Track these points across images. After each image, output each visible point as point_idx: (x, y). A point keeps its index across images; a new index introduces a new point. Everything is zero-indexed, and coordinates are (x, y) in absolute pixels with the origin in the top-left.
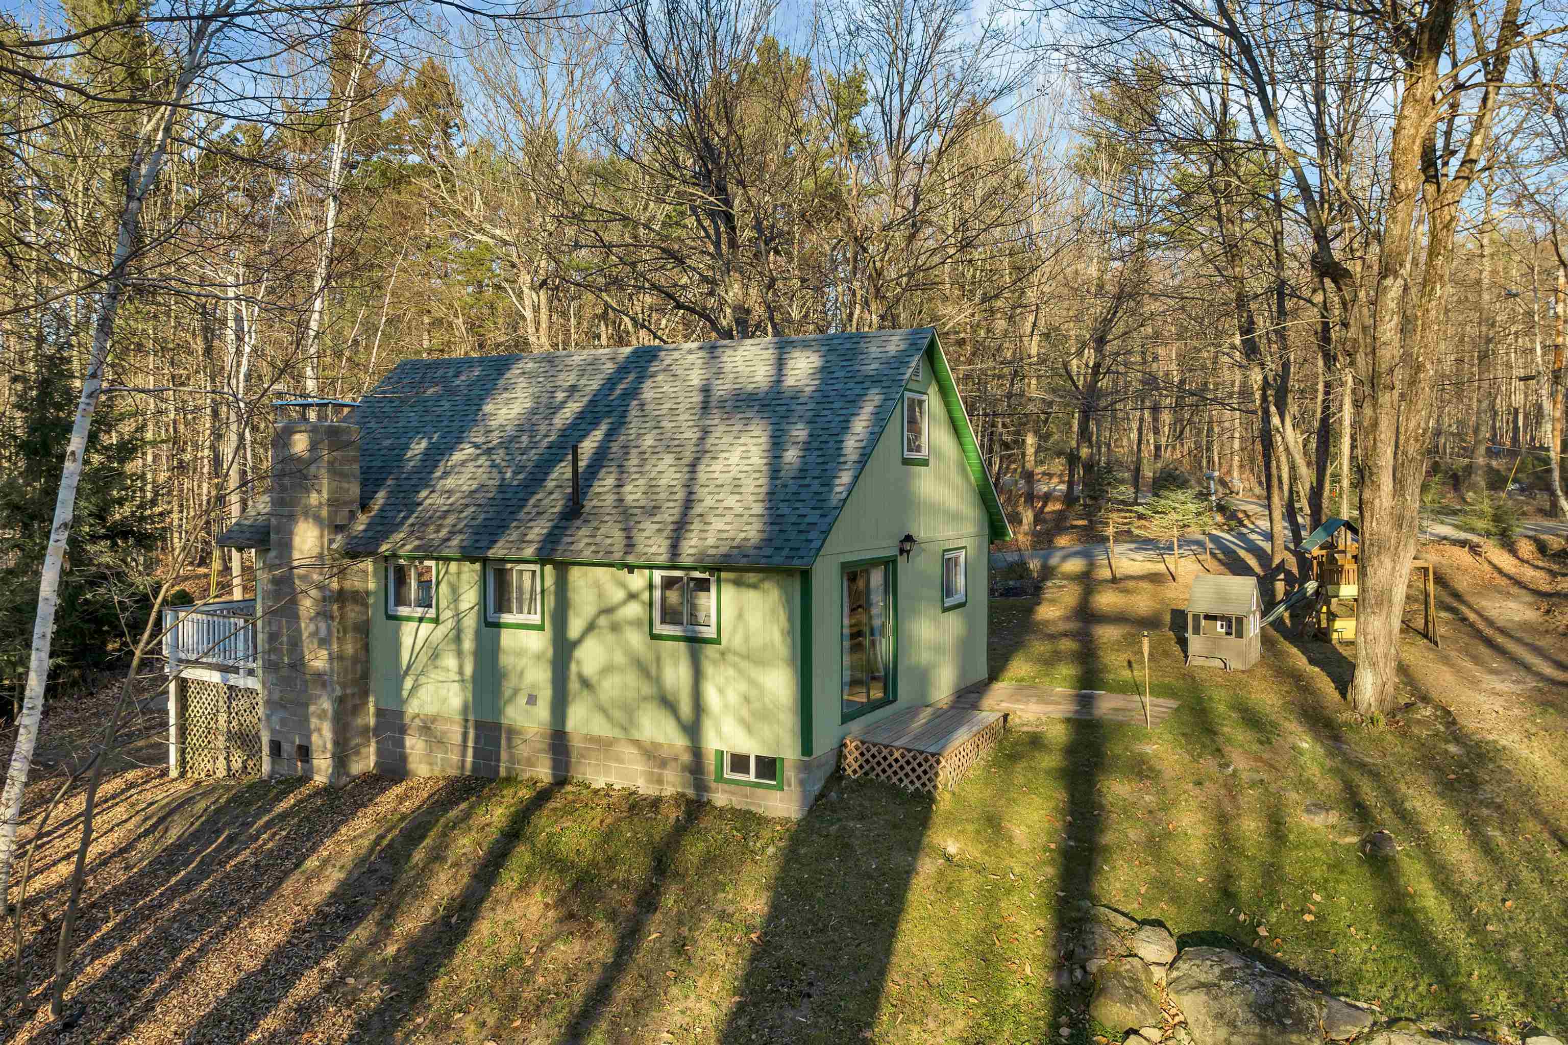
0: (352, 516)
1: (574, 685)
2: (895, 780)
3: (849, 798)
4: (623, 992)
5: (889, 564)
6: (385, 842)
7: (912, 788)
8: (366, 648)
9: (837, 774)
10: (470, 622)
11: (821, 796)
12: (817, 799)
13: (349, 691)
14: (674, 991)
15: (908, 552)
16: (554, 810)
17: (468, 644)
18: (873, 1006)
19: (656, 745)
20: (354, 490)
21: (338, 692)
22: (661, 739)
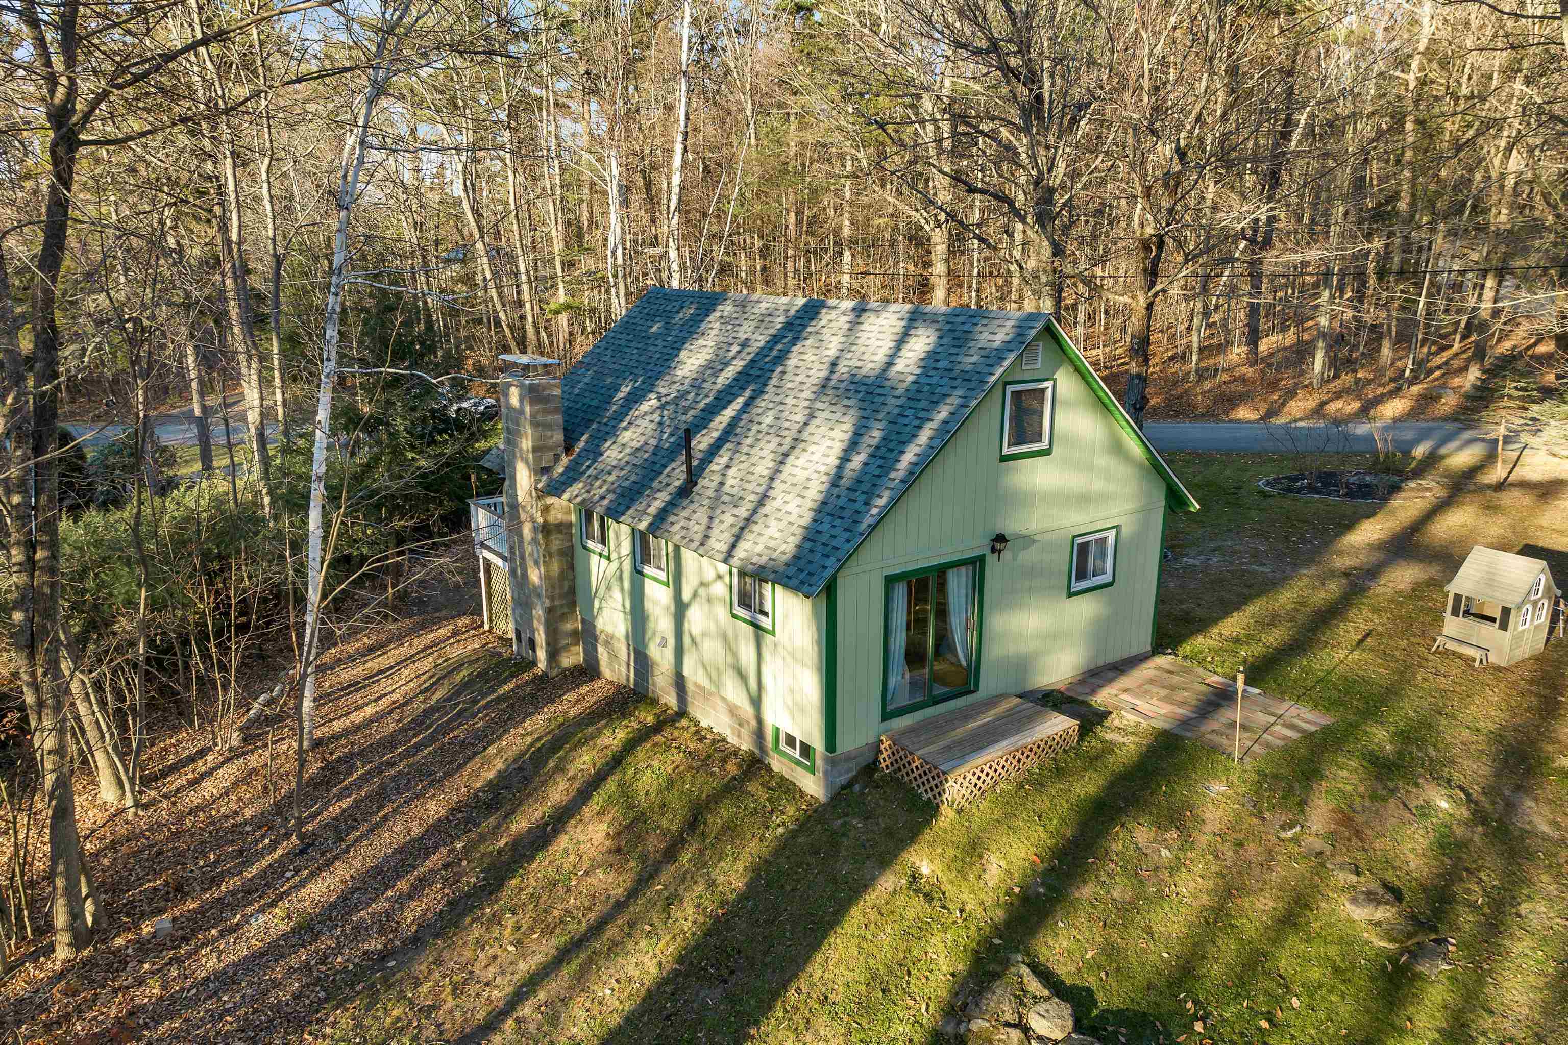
0: (557, 458)
1: (687, 640)
2: (914, 784)
3: (870, 793)
4: (611, 932)
5: (977, 564)
6: (538, 745)
7: (925, 797)
8: (572, 567)
9: (872, 767)
10: (627, 566)
11: (850, 785)
12: (844, 788)
13: (557, 603)
14: (643, 944)
15: (1000, 551)
16: (656, 744)
17: (627, 584)
18: (767, 1007)
19: (737, 707)
20: (558, 437)
21: (547, 603)
22: (738, 704)
